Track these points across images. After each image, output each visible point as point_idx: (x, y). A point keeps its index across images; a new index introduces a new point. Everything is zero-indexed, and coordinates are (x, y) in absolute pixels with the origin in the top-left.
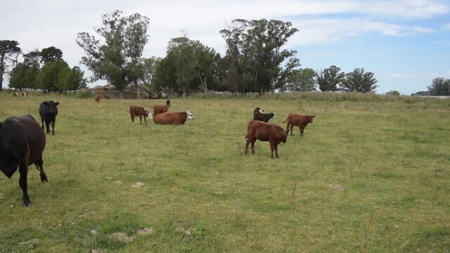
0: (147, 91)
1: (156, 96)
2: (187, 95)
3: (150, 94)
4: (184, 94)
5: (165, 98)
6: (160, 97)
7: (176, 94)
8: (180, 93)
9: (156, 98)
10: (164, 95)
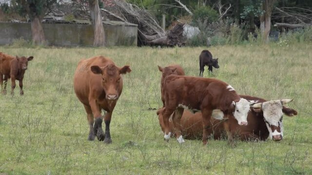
0: (131, 18)
1: (163, 35)
2: (275, 32)
3: (142, 27)
4: (265, 28)
5: (194, 43)
6: (176, 39)
7: (235, 27)
8: (251, 25)
9: (161, 44)
10: (190, 31)
